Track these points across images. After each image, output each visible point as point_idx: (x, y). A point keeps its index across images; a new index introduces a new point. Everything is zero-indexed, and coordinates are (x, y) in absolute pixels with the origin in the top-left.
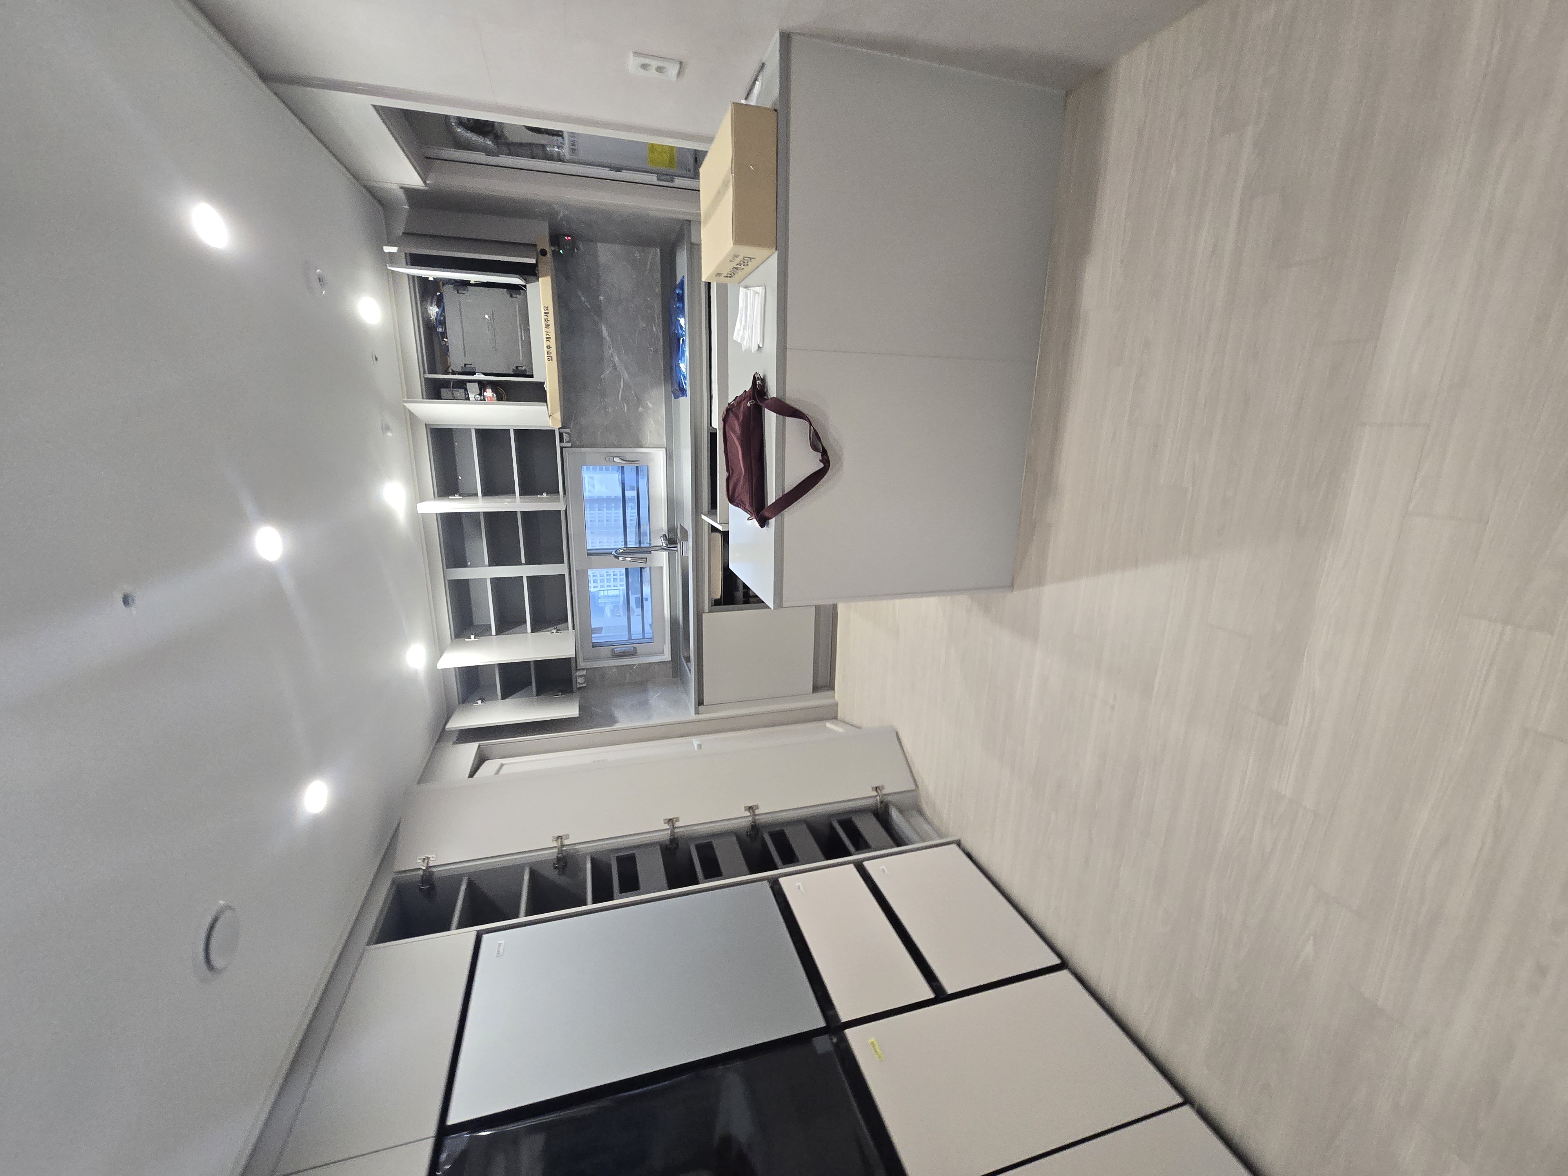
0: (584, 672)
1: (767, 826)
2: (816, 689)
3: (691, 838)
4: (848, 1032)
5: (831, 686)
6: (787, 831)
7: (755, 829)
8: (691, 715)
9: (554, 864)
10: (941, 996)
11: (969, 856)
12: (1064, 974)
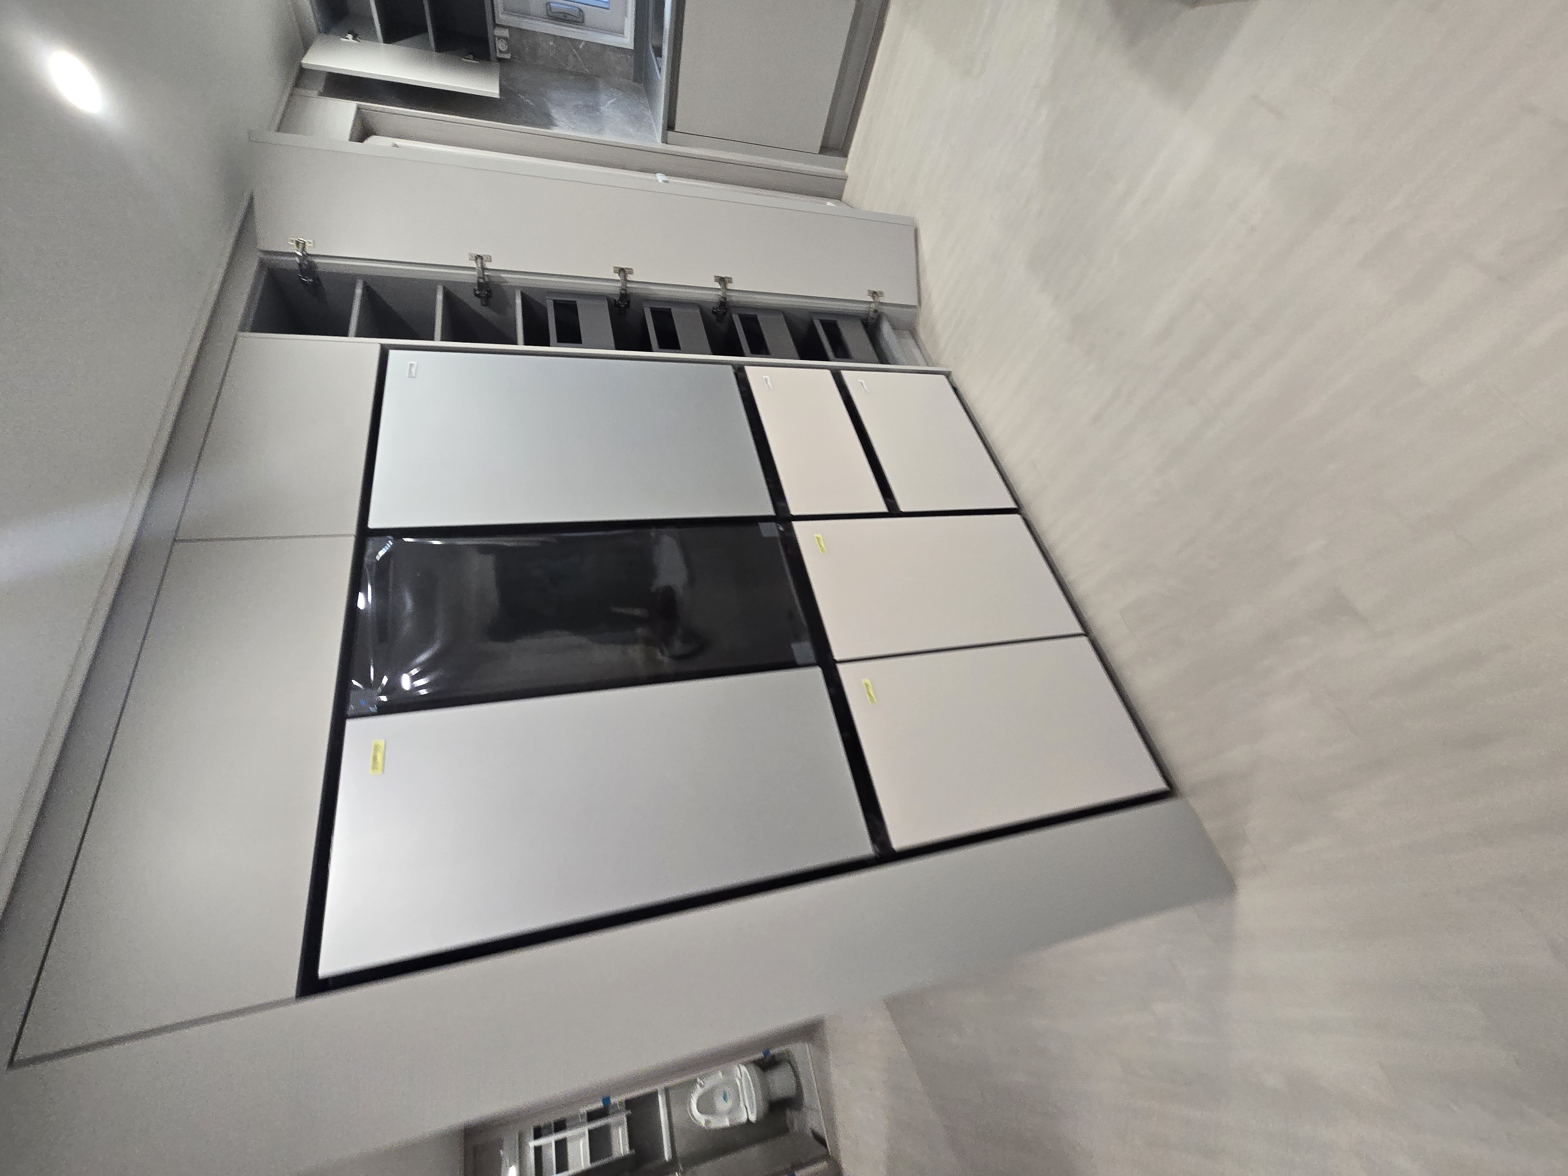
0: (506, 33)
1: (739, 306)
2: (825, 149)
3: (646, 299)
4: (796, 524)
5: (842, 150)
6: (760, 317)
7: (724, 306)
8: (656, 142)
9: (475, 290)
10: (893, 511)
11: (955, 390)
12: (1016, 517)
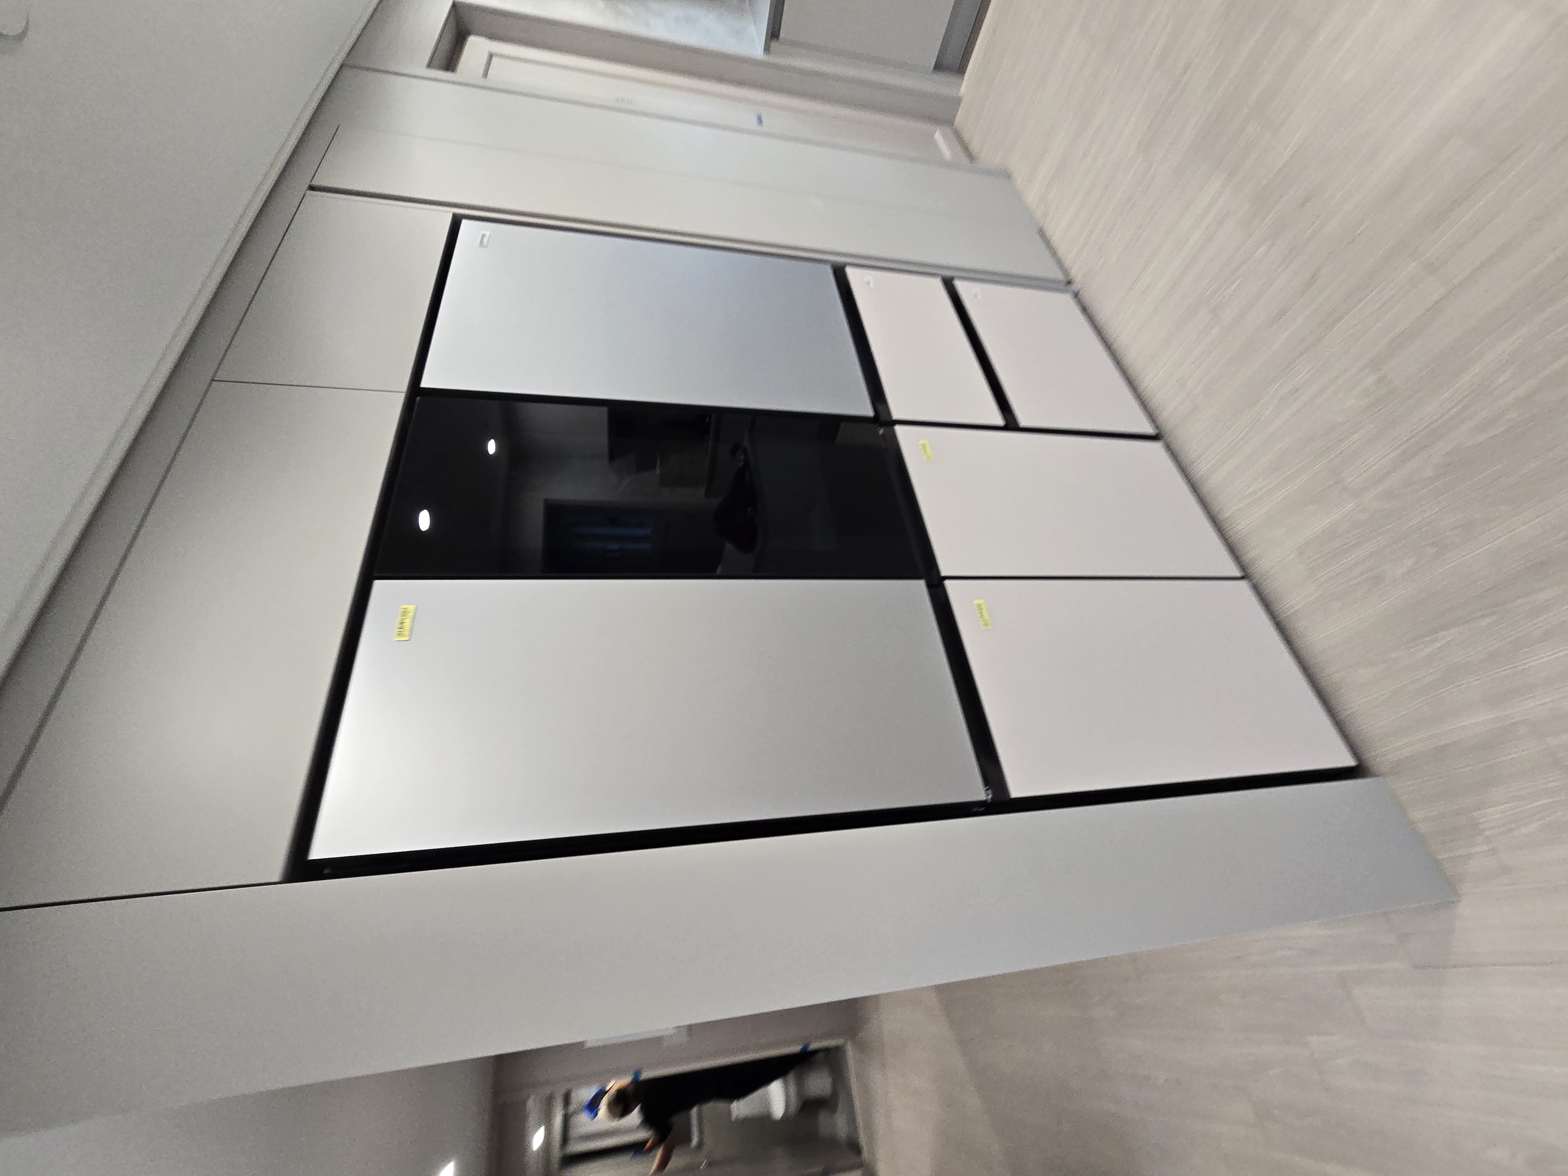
2: (939, 67)
4: (898, 428)
5: (960, 69)
8: (758, 51)
10: (1011, 424)
11: (1085, 310)
12: (1156, 447)
